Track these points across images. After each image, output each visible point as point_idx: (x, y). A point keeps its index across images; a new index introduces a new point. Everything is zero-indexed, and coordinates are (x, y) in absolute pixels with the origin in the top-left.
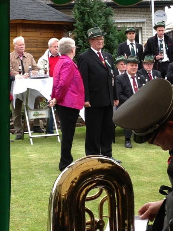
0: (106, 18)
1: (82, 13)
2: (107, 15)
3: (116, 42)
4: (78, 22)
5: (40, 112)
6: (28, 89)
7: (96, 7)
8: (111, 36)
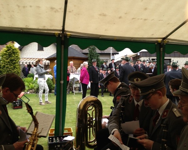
0: (97, 57)
1: (90, 55)
2: (98, 56)
3: (100, 64)
4: (89, 58)
5: (77, 85)
6: (74, 78)
7: (95, 54)
8: (99, 62)
